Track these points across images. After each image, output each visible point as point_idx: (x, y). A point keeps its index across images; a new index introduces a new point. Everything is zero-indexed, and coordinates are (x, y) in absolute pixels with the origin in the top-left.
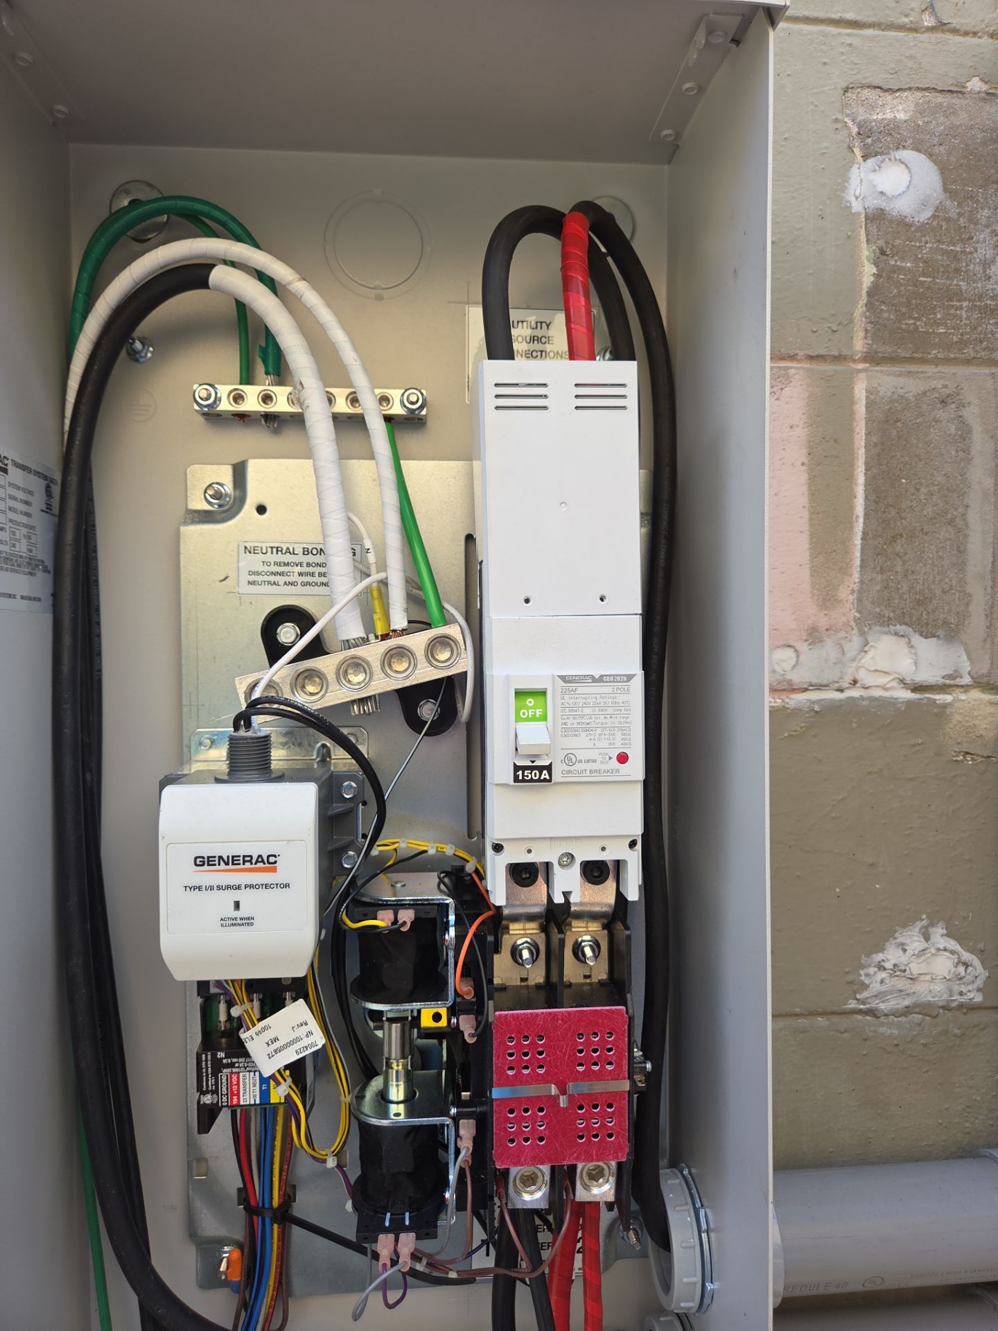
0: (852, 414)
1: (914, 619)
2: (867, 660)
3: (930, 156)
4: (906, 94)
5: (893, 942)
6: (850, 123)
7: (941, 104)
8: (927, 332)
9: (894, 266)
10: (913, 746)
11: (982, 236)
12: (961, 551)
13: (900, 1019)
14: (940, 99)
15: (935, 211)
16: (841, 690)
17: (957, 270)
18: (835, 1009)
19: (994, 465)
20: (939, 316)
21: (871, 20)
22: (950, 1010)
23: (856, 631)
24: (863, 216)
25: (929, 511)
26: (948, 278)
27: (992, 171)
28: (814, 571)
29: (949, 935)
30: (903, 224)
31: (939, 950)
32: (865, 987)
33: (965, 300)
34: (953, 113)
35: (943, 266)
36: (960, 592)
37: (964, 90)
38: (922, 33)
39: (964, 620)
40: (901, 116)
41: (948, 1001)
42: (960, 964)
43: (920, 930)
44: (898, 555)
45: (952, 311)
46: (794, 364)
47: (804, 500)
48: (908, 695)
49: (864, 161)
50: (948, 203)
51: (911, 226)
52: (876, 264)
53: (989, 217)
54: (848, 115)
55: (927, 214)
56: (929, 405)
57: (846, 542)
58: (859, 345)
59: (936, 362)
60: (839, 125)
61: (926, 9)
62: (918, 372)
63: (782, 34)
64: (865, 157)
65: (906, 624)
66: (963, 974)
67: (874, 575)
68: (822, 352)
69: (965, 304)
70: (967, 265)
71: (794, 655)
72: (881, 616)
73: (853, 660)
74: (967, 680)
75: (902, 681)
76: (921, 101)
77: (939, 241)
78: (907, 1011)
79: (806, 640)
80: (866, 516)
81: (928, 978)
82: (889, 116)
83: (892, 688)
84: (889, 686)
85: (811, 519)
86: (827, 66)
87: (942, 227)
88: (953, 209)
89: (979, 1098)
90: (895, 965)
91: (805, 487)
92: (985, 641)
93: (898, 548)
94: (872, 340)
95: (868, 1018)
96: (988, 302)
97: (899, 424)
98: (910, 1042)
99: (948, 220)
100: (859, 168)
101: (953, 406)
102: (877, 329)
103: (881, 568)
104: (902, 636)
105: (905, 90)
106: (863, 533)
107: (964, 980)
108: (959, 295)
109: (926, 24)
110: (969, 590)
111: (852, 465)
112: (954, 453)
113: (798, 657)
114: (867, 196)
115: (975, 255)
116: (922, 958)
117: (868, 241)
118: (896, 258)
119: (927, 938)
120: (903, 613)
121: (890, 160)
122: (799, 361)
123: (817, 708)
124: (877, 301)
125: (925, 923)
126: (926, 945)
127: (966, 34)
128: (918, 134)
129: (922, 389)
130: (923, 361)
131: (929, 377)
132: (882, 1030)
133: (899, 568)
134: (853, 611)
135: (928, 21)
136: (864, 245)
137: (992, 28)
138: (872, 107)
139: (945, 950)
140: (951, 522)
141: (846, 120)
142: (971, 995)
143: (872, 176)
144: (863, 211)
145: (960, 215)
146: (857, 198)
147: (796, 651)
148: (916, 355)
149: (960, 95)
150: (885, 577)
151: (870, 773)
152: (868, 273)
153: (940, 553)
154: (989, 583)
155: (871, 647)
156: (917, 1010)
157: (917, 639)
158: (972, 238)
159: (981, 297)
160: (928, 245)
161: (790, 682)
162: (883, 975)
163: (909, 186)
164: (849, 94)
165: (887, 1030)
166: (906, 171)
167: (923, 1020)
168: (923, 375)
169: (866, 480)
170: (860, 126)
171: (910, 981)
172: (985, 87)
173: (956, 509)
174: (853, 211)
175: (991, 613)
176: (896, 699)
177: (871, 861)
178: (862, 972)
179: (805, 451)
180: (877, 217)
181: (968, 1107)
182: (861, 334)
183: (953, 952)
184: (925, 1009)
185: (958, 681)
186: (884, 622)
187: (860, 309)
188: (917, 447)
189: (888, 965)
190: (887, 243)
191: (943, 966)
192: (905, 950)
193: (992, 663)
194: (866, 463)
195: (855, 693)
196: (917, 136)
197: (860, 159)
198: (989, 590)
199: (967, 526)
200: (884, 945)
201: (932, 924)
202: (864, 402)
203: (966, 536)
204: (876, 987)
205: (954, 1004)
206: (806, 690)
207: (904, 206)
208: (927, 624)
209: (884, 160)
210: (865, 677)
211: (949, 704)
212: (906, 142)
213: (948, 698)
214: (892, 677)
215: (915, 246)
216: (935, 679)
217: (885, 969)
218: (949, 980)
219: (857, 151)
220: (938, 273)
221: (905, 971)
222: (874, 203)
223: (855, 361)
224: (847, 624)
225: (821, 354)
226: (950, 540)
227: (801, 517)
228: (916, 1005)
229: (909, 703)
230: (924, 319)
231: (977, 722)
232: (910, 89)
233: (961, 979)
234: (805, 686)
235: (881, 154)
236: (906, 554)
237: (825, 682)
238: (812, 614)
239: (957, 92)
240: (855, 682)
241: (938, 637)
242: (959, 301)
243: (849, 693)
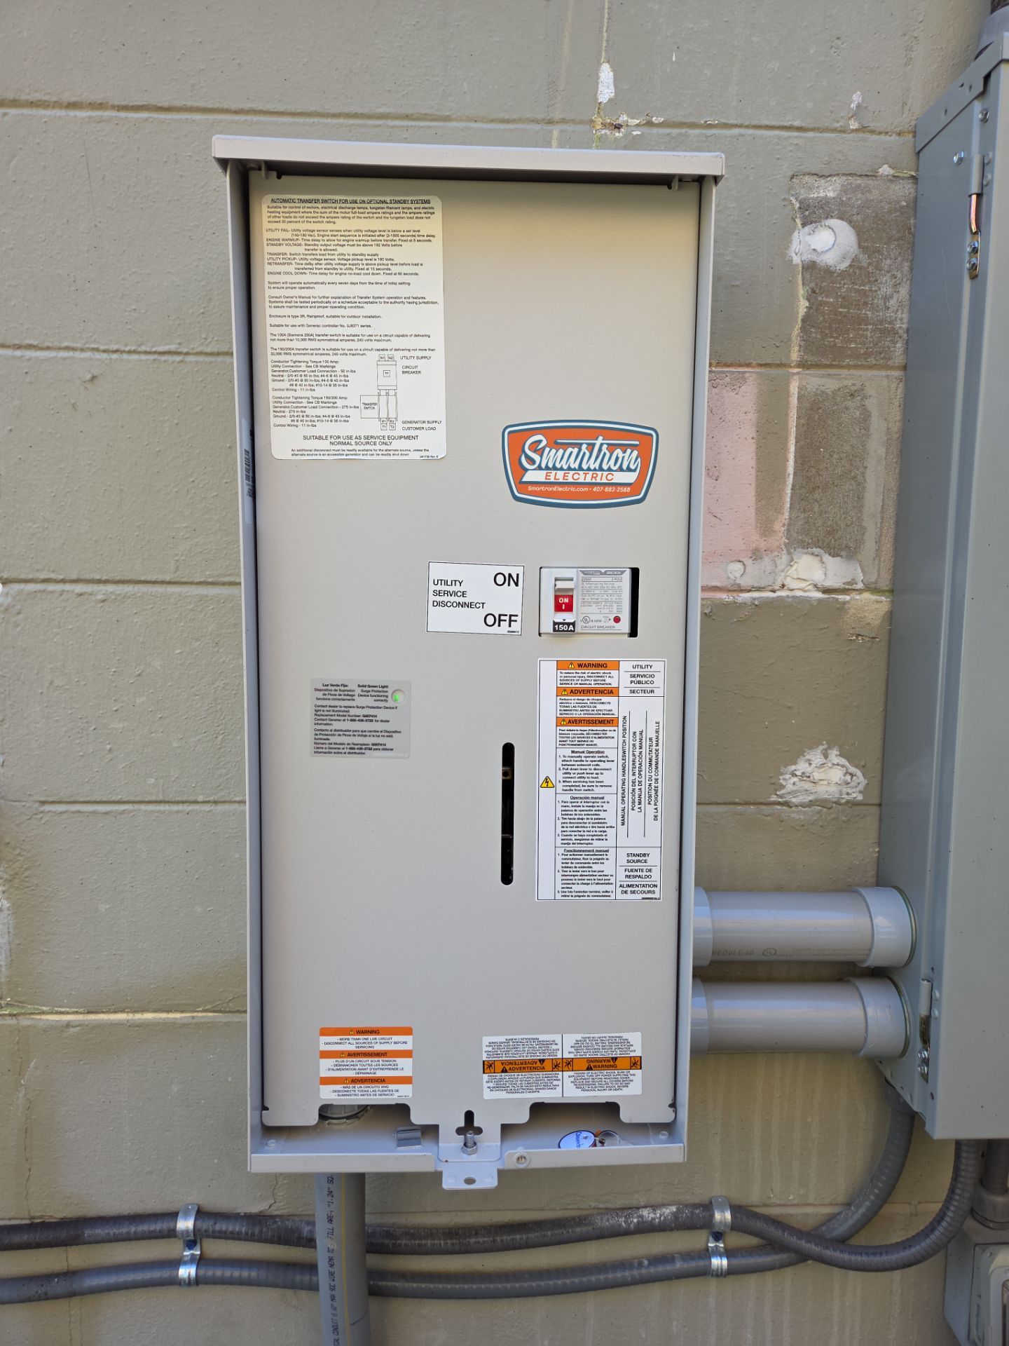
0: (788, 403)
1: (825, 544)
2: (792, 571)
3: (850, 222)
4: (835, 178)
5: (803, 758)
6: (794, 201)
7: (860, 185)
8: (842, 347)
9: (821, 301)
10: (821, 629)
11: (884, 279)
12: (860, 498)
13: (806, 809)
14: (859, 181)
15: (852, 262)
16: (774, 591)
17: (866, 304)
18: (762, 800)
19: (886, 439)
20: (851, 336)
21: (811, 126)
22: (840, 804)
23: (785, 551)
24: (801, 266)
25: (839, 470)
26: (858, 310)
27: (894, 232)
28: (758, 511)
29: (841, 755)
30: (828, 272)
31: (834, 764)
32: (783, 787)
33: (870, 324)
34: (868, 191)
35: (855, 300)
36: (858, 526)
37: (877, 174)
38: (850, 133)
39: (860, 545)
40: (831, 194)
41: (839, 799)
42: (848, 775)
43: (822, 751)
44: (816, 500)
45: (861, 332)
46: (749, 370)
47: (753, 463)
48: (819, 595)
49: (803, 227)
50: (861, 256)
51: (834, 273)
52: (808, 300)
53: (890, 265)
54: (793, 195)
55: (844, 265)
56: (841, 397)
57: (781, 492)
58: (795, 356)
59: (849, 367)
60: (786, 203)
61: (852, 117)
62: (835, 375)
63: (748, 139)
64: (804, 225)
65: (820, 548)
66: (849, 780)
67: (800, 514)
68: (769, 361)
69: (870, 327)
70: (873, 300)
71: (742, 567)
72: (803, 541)
73: (783, 571)
74: (860, 586)
75: (815, 586)
76: (845, 183)
77: (853, 283)
78: (811, 804)
79: (751, 558)
80: (795, 474)
81: (825, 782)
82: (822, 195)
83: (808, 591)
84: (806, 589)
85: (757, 476)
86: (780, 161)
87: (856, 273)
88: (864, 260)
89: (858, 863)
90: (803, 773)
91: (754, 454)
92: (874, 559)
93: (817, 496)
94: (804, 353)
95: (784, 808)
96: (887, 325)
97: (820, 411)
98: (812, 824)
99: (860, 268)
100: (799, 233)
101: (859, 398)
102: (808, 345)
103: (804, 509)
104: (817, 555)
105: (834, 176)
106: (793, 486)
107: (850, 785)
108: (866, 321)
109: (851, 127)
110: (864, 524)
111: (787, 440)
112: (858, 430)
113: (745, 568)
114: (804, 252)
115: (879, 292)
116: (823, 770)
117: (803, 284)
118: (823, 295)
119: (826, 756)
120: (818, 540)
121: (821, 226)
122: (753, 367)
123: (756, 603)
124: (809, 325)
125: (825, 746)
126: (825, 761)
127: (880, 133)
128: (842, 207)
129: (838, 386)
130: (839, 367)
131: (843, 378)
132: (793, 815)
133: (816, 509)
134: (784, 538)
135: (854, 125)
136: (800, 287)
137: (899, 129)
138: (810, 189)
139: (838, 765)
140: (854, 478)
141: (791, 198)
142: (854, 795)
143: (808, 238)
144: (801, 263)
145: (869, 264)
146: (796, 254)
147: (744, 564)
148: (834, 363)
149: (874, 178)
150: (806, 515)
151: (792, 646)
152: (803, 305)
153: (846, 500)
154: (879, 520)
155: (795, 562)
156: (818, 803)
157: (827, 558)
158: (877, 281)
159: (881, 322)
160: (845, 286)
161: (739, 585)
162: (795, 779)
163: (833, 245)
164: (794, 180)
165: (796, 815)
166: (833, 234)
167: (821, 810)
168: (838, 377)
169: (796, 449)
170: (801, 203)
171: (813, 784)
172: (892, 172)
173: (858, 470)
174: (794, 263)
175: (879, 540)
176: (811, 598)
177: (789, 705)
178: (781, 777)
179: (754, 429)
180: (810, 267)
181: (850, 868)
182: (797, 348)
183: (843, 766)
184: (822, 803)
185: (854, 586)
186: (805, 546)
187: (796, 331)
188: (833, 427)
189: (798, 773)
190: (817, 285)
191: (836, 775)
192: (810, 764)
193: (879, 574)
194: (796, 438)
195: (783, 593)
196: (842, 209)
197: (800, 226)
198: (879, 525)
199: (865, 481)
200: (797, 760)
201: (830, 748)
202: (796, 396)
203: (864, 488)
204: (790, 787)
205: (843, 801)
206: (750, 591)
207: (830, 259)
208: (834, 548)
209: (817, 226)
210: (790, 583)
211: (847, 602)
212: (833, 213)
213: (847, 598)
214: (809, 583)
215: (836, 287)
216: (839, 584)
217: (796, 776)
218: (839, 784)
219: (798, 221)
220: (852, 305)
221: (809, 777)
222: (808, 257)
223: (791, 367)
224: (779, 547)
225: (769, 362)
226: (853, 490)
227: (750, 474)
228: (817, 800)
229: (820, 601)
230: (841, 338)
231: (866, 614)
232: (838, 175)
233: (848, 784)
234: (749, 588)
235: (815, 222)
236: (821, 500)
237: (763, 586)
238: (756, 540)
239: (871, 176)
240: (783, 586)
241: (841, 556)
242: (866, 325)
243: (779, 594)
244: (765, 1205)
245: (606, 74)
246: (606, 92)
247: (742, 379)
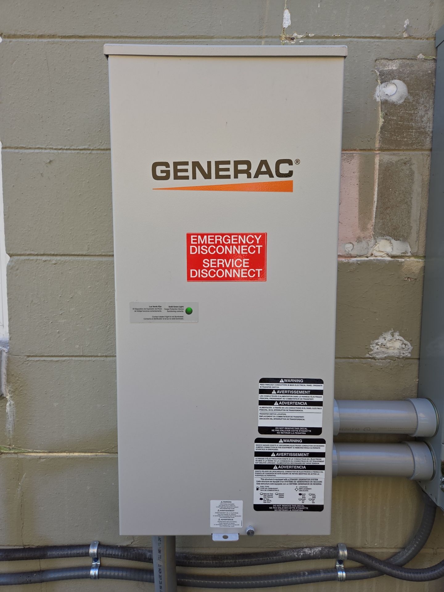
0: (374, 168)
1: (392, 234)
2: (376, 248)
3: (404, 81)
4: (396, 60)
5: (382, 337)
6: (377, 72)
7: (408, 63)
8: (400, 140)
9: (390, 119)
10: (391, 275)
11: (421, 108)
12: (409, 212)
13: (383, 361)
14: (408, 62)
15: (405, 100)
16: (367, 257)
17: (412, 119)
18: (362, 357)
19: (421, 184)
20: (405, 135)
21: (385, 36)
22: (400, 359)
23: (373, 238)
24: (380, 102)
25: (399, 199)
26: (408, 122)
27: (425, 85)
28: (360, 219)
29: (400, 335)
30: (393, 105)
31: (396, 340)
32: (372, 350)
33: (414, 129)
34: (412, 66)
35: (407, 118)
36: (408, 226)
37: (417, 58)
38: (403, 39)
39: (409, 235)
40: (394, 68)
41: (399, 356)
42: (403, 344)
43: (391, 333)
44: (388, 214)
45: (409, 133)
46: (355, 152)
47: (357, 196)
48: (390, 259)
49: (381, 84)
50: (409, 97)
51: (396, 105)
52: (384, 118)
53: (423, 101)
54: (376, 69)
55: (401, 101)
56: (400, 165)
57: (371, 210)
58: (377, 145)
59: (403, 150)
60: (373, 73)
61: (405, 31)
62: (397, 154)
63: (355, 43)
64: (382, 83)
65: (390, 236)
66: (404, 347)
67: (380, 220)
69: (414, 131)
70: (415, 118)
71: (352, 246)
72: (381, 233)
73: (372, 248)
74: (409, 254)
75: (388, 254)
76: (401, 63)
77: (406, 110)
78: (385, 358)
79: (356, 241)
80: (378, 201)
81: (393, 348)
82: (390, 68)
83: (384, 257)
84: (383, 256)
85: (359, 202)
86: (370, 53)
87: (407, 105)
88: (411, 99)
89: (408, 386)
90: (382, 344)
91: (358, 192)
92: (416, 242)
93: (388, 211)
94: (381, 143)
95: (373, 360)
96: (422, 130)
97: (390, 171)
98: (386, 368)
99: (409, 103)
100: (379, 87)
101: (408, 165)
102: (384, 140)
103: (382, 218)
104: (388, 240)
105: (396, 59)
106: (377, 207)
108: (412, 128)
109: (404, 36)
110: (411, 225)
111: (374, 185)
112: (408, 180)
113: (353, 246)
114: (382, 96)
115: (418, 114)
116: (391, 342)
117: (381, 111)
118: (391, 116)
119: (393, 336)
120: (389, 232)
121: (390, 83)
122: (357, 151)
123: (359, 263)
124: (384, 130)
125: (392, 331)
126: (392, 338)
127: (418, 39)
128: (400, 74)
129: (398, 159)
130: (399, 150)
131: (400, 155)
132: (377, 364)
133: (388, 218)
134: (372, 232)
135: (405, 35)
136: (380, 112)
137: (427, 36)
138: (385, 66)
139: (399, 340)
140: (406, 203)
141: (375, 70)
142: (407, 354)
143: (384, 89)
144: (380, 101)
145: (413, 101)
146: (378, 97)
147: (353, 244)
148: (396, 148)
149: (415, 60)
150: (383, 221)
151: (376, 283)
152: (381, 121)
153: (402, 213)
154: (418, 223)
155: (378, 243)
156: (389, 358)
157: (393, 241)
158: (417, 109)
159: (419, 128)
160: (402, 111)
161: (350, 254)
162: (378, 347)
163: (396, 92)
164: (377, 62)
165: (378, 364)
166: (395, 87)
167: (390, 361)
168: (398, 155)
169: (378, 190)
170: (380, 72)
171: (386, 349)
172: (424, 57)
173: (408, 199)
174: (377, 101)
175: (419, 232)
176: (385, 260)
177: (375, 311)
178: (371, 346)
179: (358, 180)
180: (385, 103)
181: (404, 389)
182: (378, 142)
183: (401, 340)
184: (391, 358)
185: (407, 255)
186: (382, 235)
187: (378, 133)
188: (396, 178)
189: (380, 344)
190: (388, 111)
191: (398, 345)
192: (385, 340)
193: (418, 249)
194: (378, 184)
195: (372, 258)
196: (400, 75)
197: (380, 83)
198: (418, 225)
199: (412, 204)
200: (379, 337)
201: (395, 332)
202: (378, 164)
203: (411, 207)
204: (375, 350)
205: (401, 357)
206: (356, 257)
207: (394, 99)
208: (397, 236)
209: (388, 83)
210: (375, 253)
211: (403, 262)
212: (396, 77)
213: (403, 260)
214: (384, 253)
215: (398, 112)
216: (399, 254)
217: (378, 345)
218: (399, 349)
219: (379, 81)
220: (405, 120)
221: (385, 345)
222: (384, 98)
223: (376, 150)
224: (370, 236)
225: (365, 148)
226: (405, 209)
227: (356, 202)
228: (388, 357)
229: (390, 261)
230: (400, 136)
231: (412, 268)
232: (398, 59)
233: (404, 349)
234: (355, 256)
235: (387, 81)
236: (390, 213)
237: (362, 254)
238: (358, 232)
239: (414, 59)
240: (372, 254)
241: (400, 240)
242: (412, 130)
243: (370, 258)
244: (363, 548)
245: (287, 14)
246: (287, 23)
247: (352, 156)
